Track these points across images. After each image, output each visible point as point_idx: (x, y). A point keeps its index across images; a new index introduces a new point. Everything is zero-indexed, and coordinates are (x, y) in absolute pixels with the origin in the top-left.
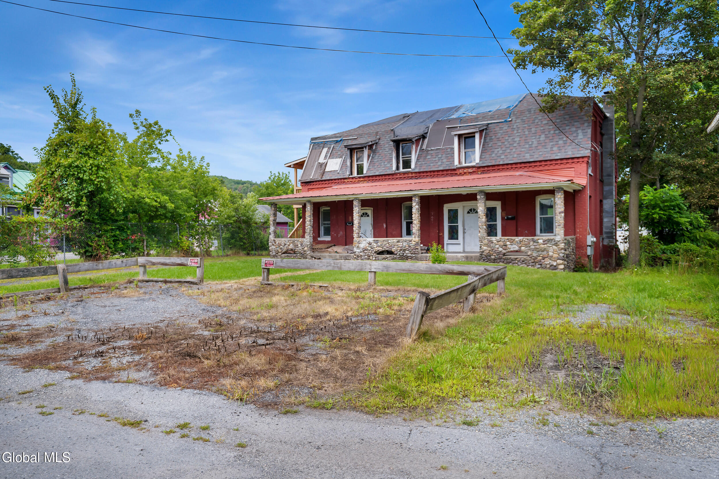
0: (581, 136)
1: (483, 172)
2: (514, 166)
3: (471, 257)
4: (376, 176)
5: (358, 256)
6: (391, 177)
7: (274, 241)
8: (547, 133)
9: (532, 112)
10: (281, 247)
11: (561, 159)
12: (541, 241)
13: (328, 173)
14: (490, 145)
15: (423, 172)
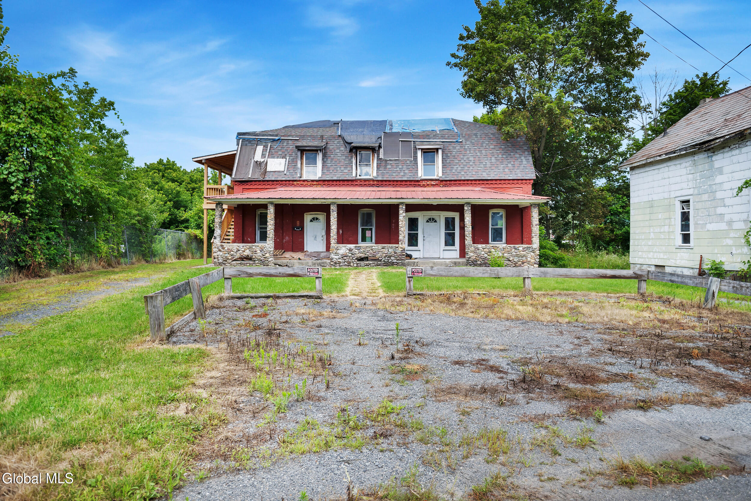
0: (525, 162)
1: (445, 186)
2: (473, 182)
3: (459, 263)
4: (333, 181)
5: (336, 263)
6: (350, 183)
7: (222, 246)
8: (496, 156)
9: (479, 137)
10: (232, 253)
11: (513, 180)
12: (521, 249)
13: (272, 173)
14: (448, 162)
15: (386, 181)
